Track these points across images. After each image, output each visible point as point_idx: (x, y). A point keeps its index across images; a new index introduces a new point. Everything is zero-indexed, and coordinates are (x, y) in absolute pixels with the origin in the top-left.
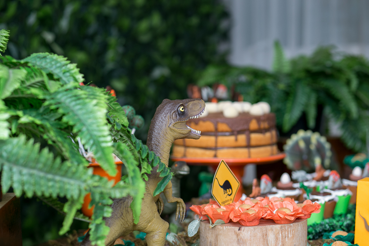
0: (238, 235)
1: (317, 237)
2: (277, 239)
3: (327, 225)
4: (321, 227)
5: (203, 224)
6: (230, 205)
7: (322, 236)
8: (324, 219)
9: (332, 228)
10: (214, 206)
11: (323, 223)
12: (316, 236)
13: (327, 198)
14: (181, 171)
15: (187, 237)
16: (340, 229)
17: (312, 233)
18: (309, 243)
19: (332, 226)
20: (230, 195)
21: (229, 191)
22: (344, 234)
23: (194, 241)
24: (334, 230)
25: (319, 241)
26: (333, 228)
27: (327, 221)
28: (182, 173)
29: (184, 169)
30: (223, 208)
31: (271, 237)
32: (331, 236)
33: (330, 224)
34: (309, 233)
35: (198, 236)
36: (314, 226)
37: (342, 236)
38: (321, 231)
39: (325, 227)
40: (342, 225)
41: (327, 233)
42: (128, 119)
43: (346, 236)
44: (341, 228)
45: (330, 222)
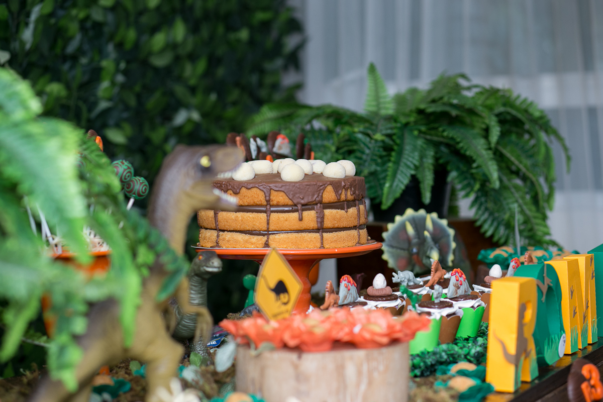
0: (296, 367)
1: (428, 373)
2: (359, 373)
3: (443, 354)
4: (434, 357)
5: (242, 351)
6: (285, 319)
7: (435, 371)
8: (439, 344)
9: (451, 359)
10: (260, 321)
11: (438, 350)
12: (426, 372)
13: (446, 311)
14: (207, 267)
15: (215, 373)
16: (465, 360)
17: (420, 367)
18: (415, 382)
19: (452, 355)
20: (285, 304)
21: (284, 297)
22: (471, 367)
23: (228, 380)
24: (455, 362)
25: (431, 379)
26: (454, 358)
27: (444, 346)
28: (210, 270)
29: (213, 263)
30: (274, 324)
31: (350, 370)
32: (449, 370)
33: (449, 352)
34: (414, 367)
35: (232, 370)
36: (422, 355)
37: (467, 370)
38: (433, 363)
39: (441, 357)
40: (468, 354)
41: (443, 367)
42: (121, 181)
43: (473, 371)
44: (466, 358)
45: (448, 348)
